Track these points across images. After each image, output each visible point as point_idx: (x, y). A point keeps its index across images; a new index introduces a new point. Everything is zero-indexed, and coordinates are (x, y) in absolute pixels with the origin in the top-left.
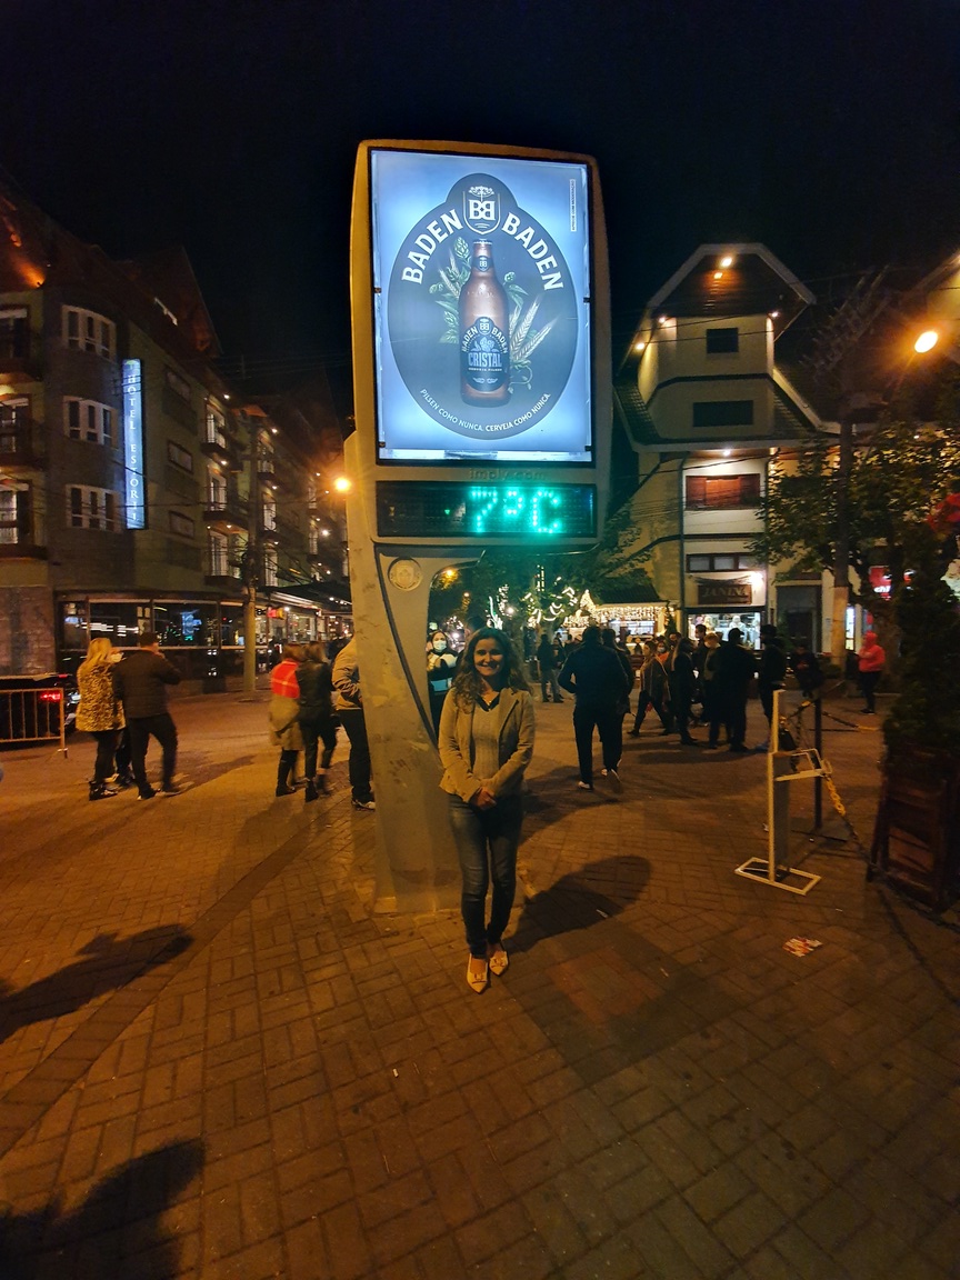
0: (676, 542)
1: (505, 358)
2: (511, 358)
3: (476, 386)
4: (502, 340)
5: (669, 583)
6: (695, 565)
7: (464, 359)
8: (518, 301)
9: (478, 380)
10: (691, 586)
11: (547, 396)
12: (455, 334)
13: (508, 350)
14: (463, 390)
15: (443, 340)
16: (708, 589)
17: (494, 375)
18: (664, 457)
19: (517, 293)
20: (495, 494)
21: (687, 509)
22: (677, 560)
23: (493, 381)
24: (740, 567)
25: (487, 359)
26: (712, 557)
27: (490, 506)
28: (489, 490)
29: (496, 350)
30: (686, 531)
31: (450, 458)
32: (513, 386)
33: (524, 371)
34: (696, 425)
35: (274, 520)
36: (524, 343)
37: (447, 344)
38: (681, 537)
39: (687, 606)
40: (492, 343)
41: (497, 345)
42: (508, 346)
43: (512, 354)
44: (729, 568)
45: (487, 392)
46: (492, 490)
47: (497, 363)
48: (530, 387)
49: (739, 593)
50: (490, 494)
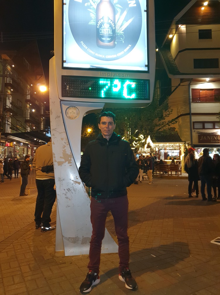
0: (188, 116)
1: (114, 31)
2: (116, 31)
3: (103, 41)
4: (113, 24)
5: (185, 133)
6: (196, 126)
7: (98, 31)
8: (119, 10)
9: (103, 39)
10: (195, 135)
11: (130, 46)
12: (94, 21)
13: (115, 28)
14: (97, 42)
15: (90, 23)
16: (202, 137)
17: (109, 37)
18: (182, 80)
19: (118, 7)
20: (109, 82)
21: (192, 102)
22: (189, 124)
23: (109, 39)
24: (216, 128)
25: (107, 31)
26: (203, 123)
27: (107, 87)
28: (107, 81)
29: (110, 28)
30: (192, 112)
31: (92, 67)
32: (117, 41)
33: (121, 36)
34: (195, 68)
35: (11, 103)
36: (121, 26)
37: (91, 25)
38: (190, 114)
39: (193, 144)
40: (109, 25)
41: (111, 26)
42: (115, 26)
43: (117, 29)
44: (211, 127)
45: (106, 44)
46: (108, 81)
47: (111, 33)
48: (123, 42)
49: (216, 139)
50: (107, 82)
